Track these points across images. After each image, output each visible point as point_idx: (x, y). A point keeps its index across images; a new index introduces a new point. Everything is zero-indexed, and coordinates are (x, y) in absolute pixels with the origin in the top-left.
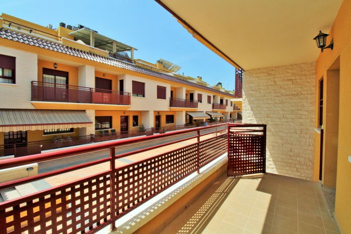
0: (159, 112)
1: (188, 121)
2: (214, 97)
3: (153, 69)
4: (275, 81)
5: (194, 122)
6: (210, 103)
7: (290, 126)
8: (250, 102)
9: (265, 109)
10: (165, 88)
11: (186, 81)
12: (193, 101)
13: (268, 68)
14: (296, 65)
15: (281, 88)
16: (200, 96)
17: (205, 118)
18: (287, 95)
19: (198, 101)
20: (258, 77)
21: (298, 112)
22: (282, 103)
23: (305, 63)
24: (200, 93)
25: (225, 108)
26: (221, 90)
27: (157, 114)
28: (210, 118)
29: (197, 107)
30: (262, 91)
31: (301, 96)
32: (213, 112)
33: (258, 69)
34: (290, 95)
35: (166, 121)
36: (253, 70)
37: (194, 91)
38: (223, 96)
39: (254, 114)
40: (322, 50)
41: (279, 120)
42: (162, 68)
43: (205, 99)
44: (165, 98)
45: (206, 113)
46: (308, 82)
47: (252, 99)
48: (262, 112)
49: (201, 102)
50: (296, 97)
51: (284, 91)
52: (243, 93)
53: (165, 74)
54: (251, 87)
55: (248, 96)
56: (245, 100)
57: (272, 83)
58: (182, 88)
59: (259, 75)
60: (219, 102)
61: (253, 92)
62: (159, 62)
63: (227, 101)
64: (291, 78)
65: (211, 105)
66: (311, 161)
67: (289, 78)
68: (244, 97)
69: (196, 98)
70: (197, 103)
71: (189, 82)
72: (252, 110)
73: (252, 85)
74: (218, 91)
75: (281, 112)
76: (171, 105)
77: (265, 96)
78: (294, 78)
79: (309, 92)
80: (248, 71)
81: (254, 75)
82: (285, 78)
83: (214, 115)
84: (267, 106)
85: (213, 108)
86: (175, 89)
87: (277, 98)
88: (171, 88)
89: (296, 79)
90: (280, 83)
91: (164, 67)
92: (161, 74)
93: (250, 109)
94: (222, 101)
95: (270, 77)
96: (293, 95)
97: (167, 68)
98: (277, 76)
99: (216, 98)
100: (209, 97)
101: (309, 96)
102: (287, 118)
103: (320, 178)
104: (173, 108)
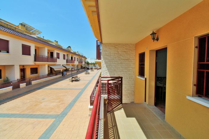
0: (23, 66)
1: (50, 72)
2: (67, 55)
3: (17, 30)
4: (118, 52)
5: (54, 72)
6: (65, 59)
7: (125, 75)
8: (106, 63)
9: (113, 67)
10: (30, 46)
11: (47, 43)
12: (53, 58)
13: (115, 44)
14: (127, 44)
15: (121, 55)
16: (58, 54)
17: (62, 69)
18: (123, 59)
19: (57, 57)
20: (110, 48)
21: (128, 68)
22: (121, 63)
23: (131, 44)
24: (58, 52)
25: (74, 63)
26: (71, 51)
27: (22, 68)
28: (65, 69)
29: (56, 62)
30: (112, 56)
31: (130, 60)
32: (67, 65)
33: (110, 44)
34: (125, 59)
35: (31, 73)
36: (107, 44)
37: (54, 50)
38: (72, 55)
39: (108, 69)
40: (154, 41)
41: (120, 73)
42: (25, 30)
43: (61, 56)
44: (30, 55)
45: (63, 66)
46: (132, 54)
47: (107, 61)
48: (112, 68)
49: (59, 58)
50: (128, 61)
51: (122, 57)
52: (102, 57)
53: (29, 36)
54: (106, 54)
55: (105, 59)
56: (103, 61)
57: (117, 53)
58: (44, 48)
59: (110, 47)
60: (70, 59)
61: (107, 57)
62: (22, 24)
63: (75, 58)
64: (125, 51)
65: (65, 61)
66: (133, 92)
67: (124, 51)
68: (102, 59)
69: (55, 56)
70: (56, 59)
71: (49, 44)
72: (107, 67)
73: (107, 53)
74: (69, 52)
75: (121, 68)
76: (35, 60)
77: (113, 59)
78: (126, 51)
79: (133, 59)
80: (104, 44)
81: (108, 47)
82: (123, 50)
83: (68, 67)
84: (114, 65)
85: (67, 62)
86: (38, 48)
87: (119, 61)
88: (35, 47)
89: (127, 52)
90: (120, 53)
91: (26, 29)
92: (26, 35)
93: (106, 66)
94: (72, 58)
95: (116, 49)
96: (126, 59)
97: (29, 31)
98: (119, 49)
99: (68, 56)
100: (64, 55)
101: (133, 60)
102: (123, 71)
103: (145, 101)
104: (37, 63)
